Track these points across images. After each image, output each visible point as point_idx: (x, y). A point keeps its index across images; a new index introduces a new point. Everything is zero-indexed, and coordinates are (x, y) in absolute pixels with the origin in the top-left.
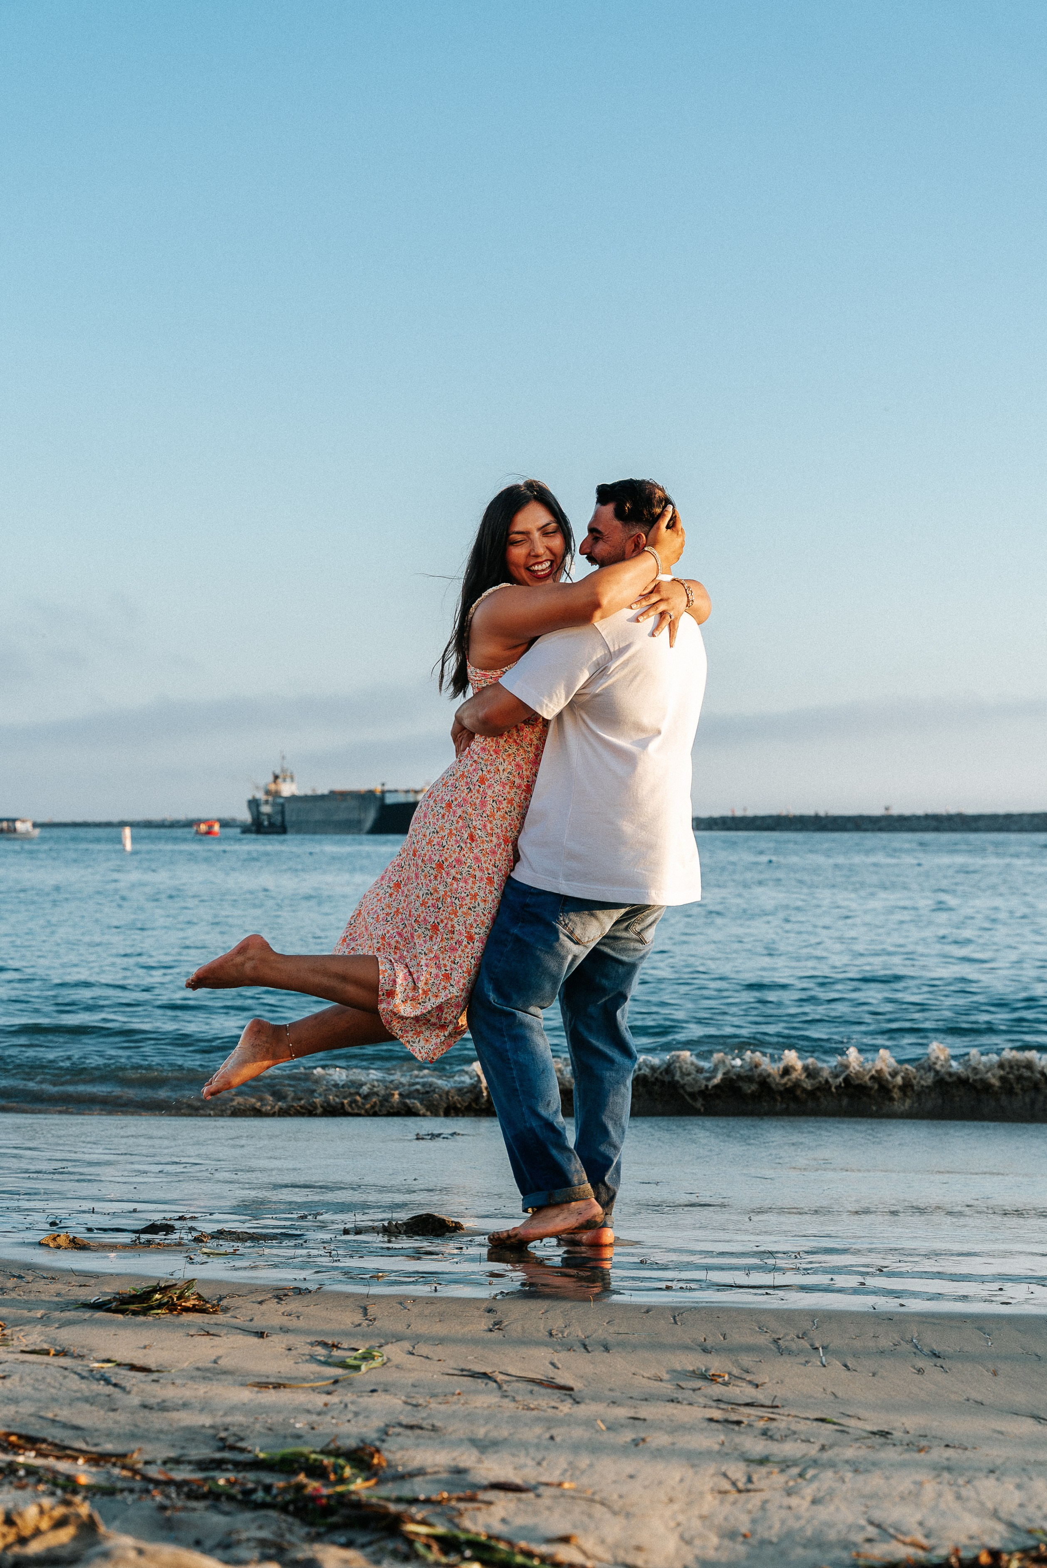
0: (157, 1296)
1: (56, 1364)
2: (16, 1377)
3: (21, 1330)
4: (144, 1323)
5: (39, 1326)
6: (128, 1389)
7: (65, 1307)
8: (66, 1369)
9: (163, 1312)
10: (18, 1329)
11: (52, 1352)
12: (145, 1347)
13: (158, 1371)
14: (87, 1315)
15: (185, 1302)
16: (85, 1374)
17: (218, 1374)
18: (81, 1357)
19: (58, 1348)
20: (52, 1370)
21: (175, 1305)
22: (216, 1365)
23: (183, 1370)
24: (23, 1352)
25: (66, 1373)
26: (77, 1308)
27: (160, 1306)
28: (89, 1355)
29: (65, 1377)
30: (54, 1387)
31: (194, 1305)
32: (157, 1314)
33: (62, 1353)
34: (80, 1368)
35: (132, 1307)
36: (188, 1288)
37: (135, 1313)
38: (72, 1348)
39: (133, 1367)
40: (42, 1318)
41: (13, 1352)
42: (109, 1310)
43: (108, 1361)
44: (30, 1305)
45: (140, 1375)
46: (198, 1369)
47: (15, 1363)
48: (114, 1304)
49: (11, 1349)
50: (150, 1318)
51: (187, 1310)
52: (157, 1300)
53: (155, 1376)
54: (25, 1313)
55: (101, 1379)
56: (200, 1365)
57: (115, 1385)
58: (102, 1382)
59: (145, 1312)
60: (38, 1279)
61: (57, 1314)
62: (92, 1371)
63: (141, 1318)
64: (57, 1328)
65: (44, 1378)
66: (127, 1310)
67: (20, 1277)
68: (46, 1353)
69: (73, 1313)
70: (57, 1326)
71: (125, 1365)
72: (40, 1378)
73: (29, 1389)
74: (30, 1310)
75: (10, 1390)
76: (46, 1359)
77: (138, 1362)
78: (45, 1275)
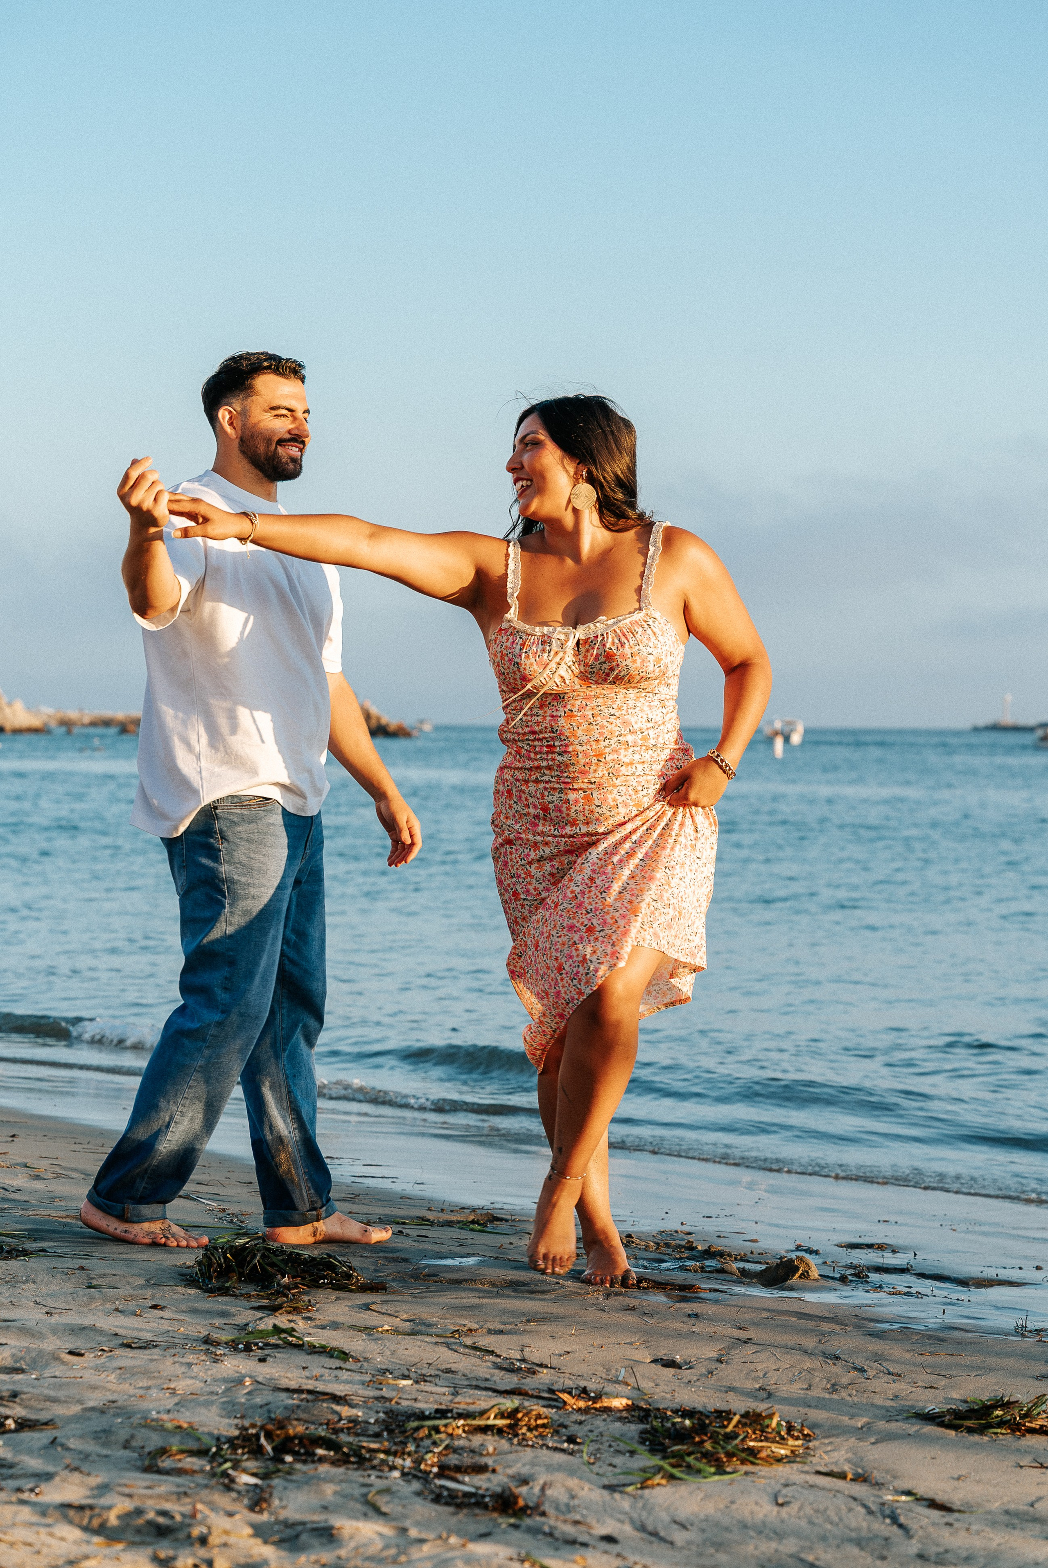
0: (999, 1412)
1: (846, 1493)
2: (795, 1506)
3: (831, 1443)
4: (976, 1444)
5: (853, 1440)
6: (912, 1532)
7: (890, 1415)
8: (855, 1499)
9: (1003, 1431)
10: (827, 1441)
11: (850, 1476)
12: (958, 1479)
13: (959, 1511)
14: (914, 1428)
15: (1030, 1422)
16: (874, 1508)
17: (1027, 1521)
18: (878, 1485)
19: (860, 1471)
20: (841, 1502)
21: (1019, 1424)
22: (1031, 1509)
23: (989, 1512)
24: (818, 1473)
25: (853, 1504)
26: (907, 1418)
27: (1001, 1424)
28: (890, 1482)
29: (850, 1510)
30: (831, 1523)
31: (1042, 1426)
32: (996, 1433)
33: (861, 1478)
34: (872, 1499)
35: (968, 1423)
36: (1036, 1405)
37: (970, 1431)
38: (875, 1472)
39: (933, 1504)
40: (862, 1428)
41: (807, 1472)
42: (942, 1425)
43: (908, 1493)
44: (854, 1410)
45: (935, 1514)
46: (1007, 1512)
47: (803, 1487)
48: (948, 1417)
49: (806, 1468)
50: (986, 1438)
51: (1032, 1431)
52: (997, 1417)
53: (950, 1518)
54: (846, 1420)
55: (889, 1516)
56: (1012, 1507)
57: (901, 1526)
58: (888, 1521)
59: (981, 1430)
60: (881, 1375)
61: (882, 1425)
62: (883, 1504)
63: (976, 1438)
64: (873, 1444)
65: (826, 1510)
66: (961, 1426)
67: (862, 1370)
68: (842, 1476)
69: (899, 1424)
70: (873, 1440)
71: (925, 1500)
72: (822, 1508)
73: (803, 1523)
74: (852, 1417)
75: (782, 1521)
76: (839, 1484)
77: (940, 1497)
78: (891, 1370)
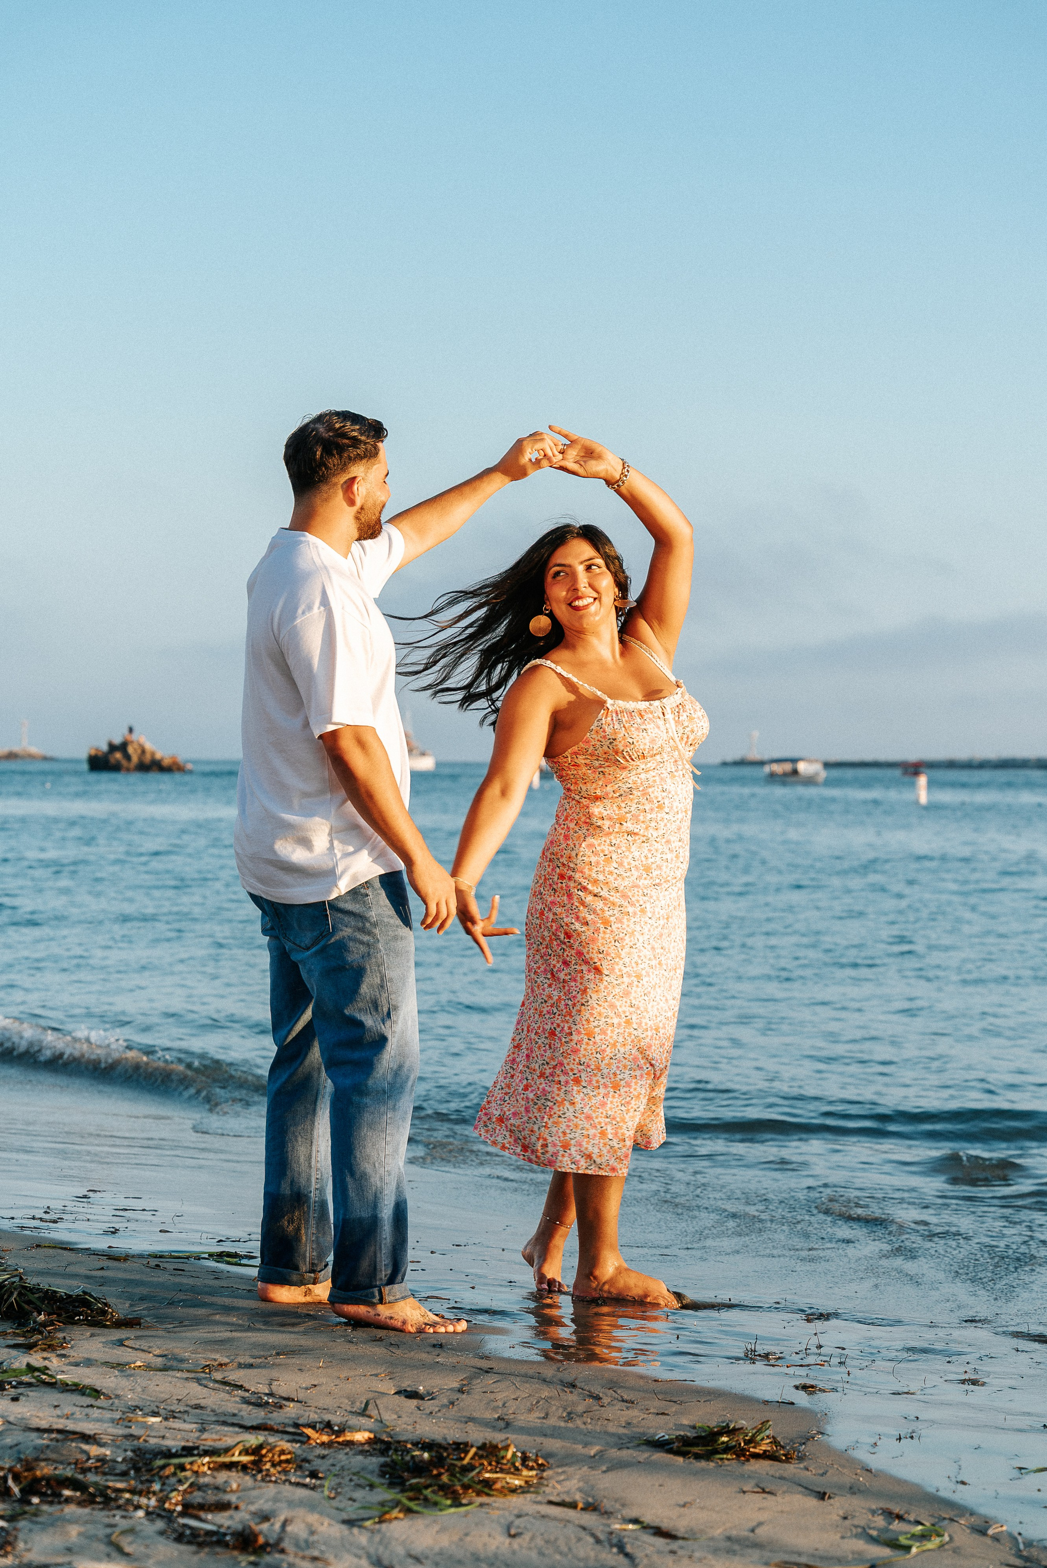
0: (725, 1439)
1: (577, 1522)
2: (527, 1537)
3: (563, 1472)
4: (703, 1470)
5: (586, 1467)
6: (637, 1561)
7: (622, 1443)
8: (584, 1529)
9: (729, 1457)
10: (560, 1470)
11: (580, 1505)
12: (684, 1506)
13: (683, 1538)
14: (644, 1455)
15: (754, 1447)
16: (602, 1537)
17: (747, 1546)
18: (607, 1514)
19: (590, 1500)
20: (571, 1531)
21: (743, 1450)
22: (751, 1535)
23: (712, 1539)
24: (551, 1503)
25: (583, 1534)
26: (639, 1445)
27: (727, 1449)
28: (619, 1510)
29: (579, 1540)
30: (561, 1553)
31: (765, 1451)
32: (722, 1459)
33: (591, 1507)
34: (601, 1528)
35: (696, 1450)
36: (760, 1431)
37: (698, 1457)
38: (605, 1500)
39: (660, 1532)
40: (594, 1456)
41: (539, 1503)
42: (671, 1451)
43: (635, 1521)
44: (587, 1438)
45: (660, 1542)
46: (729, 1538)
47: (535, 1518)
48: (676, 1444)
49: (539, 1498)
50: (712, 1464)
51: (756, 1456)
52: (723, 1443)
53: (675, 1545)
54: (579, 1448)
55: (616, 1545)
56: (734, 1533)
57: (627, 1555)
58: (615, 1550)
59: (708, 1456)
60: (615, 1402)
61: (614, 1453)
62: (611, 1533)
63: (703, 1464)
64: (604, 1472)
65: (556, 1539)
66: (688, 1453)
67: (598, 1398)
68: (573, 1505)
69: (630, 1451)
70: (604, 1468)
71: (651, 1528)
72: (552, 1538)
73: (534, 1554)
74: (586, 1445)
75: (514, 1552)
76: (570, 1513)
77: (665, 1525)
78: (625, 1397)
